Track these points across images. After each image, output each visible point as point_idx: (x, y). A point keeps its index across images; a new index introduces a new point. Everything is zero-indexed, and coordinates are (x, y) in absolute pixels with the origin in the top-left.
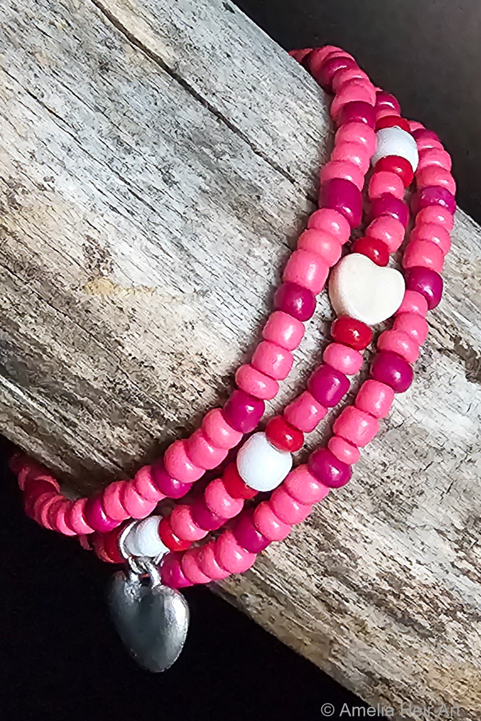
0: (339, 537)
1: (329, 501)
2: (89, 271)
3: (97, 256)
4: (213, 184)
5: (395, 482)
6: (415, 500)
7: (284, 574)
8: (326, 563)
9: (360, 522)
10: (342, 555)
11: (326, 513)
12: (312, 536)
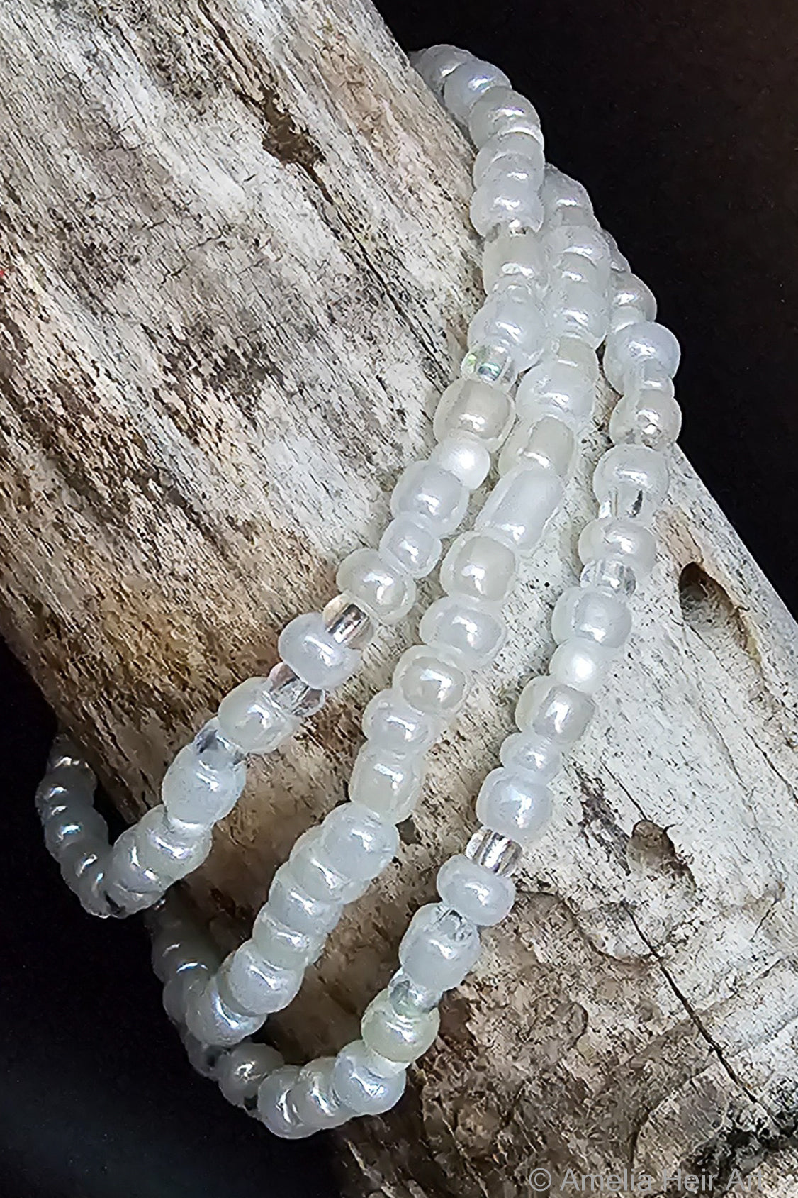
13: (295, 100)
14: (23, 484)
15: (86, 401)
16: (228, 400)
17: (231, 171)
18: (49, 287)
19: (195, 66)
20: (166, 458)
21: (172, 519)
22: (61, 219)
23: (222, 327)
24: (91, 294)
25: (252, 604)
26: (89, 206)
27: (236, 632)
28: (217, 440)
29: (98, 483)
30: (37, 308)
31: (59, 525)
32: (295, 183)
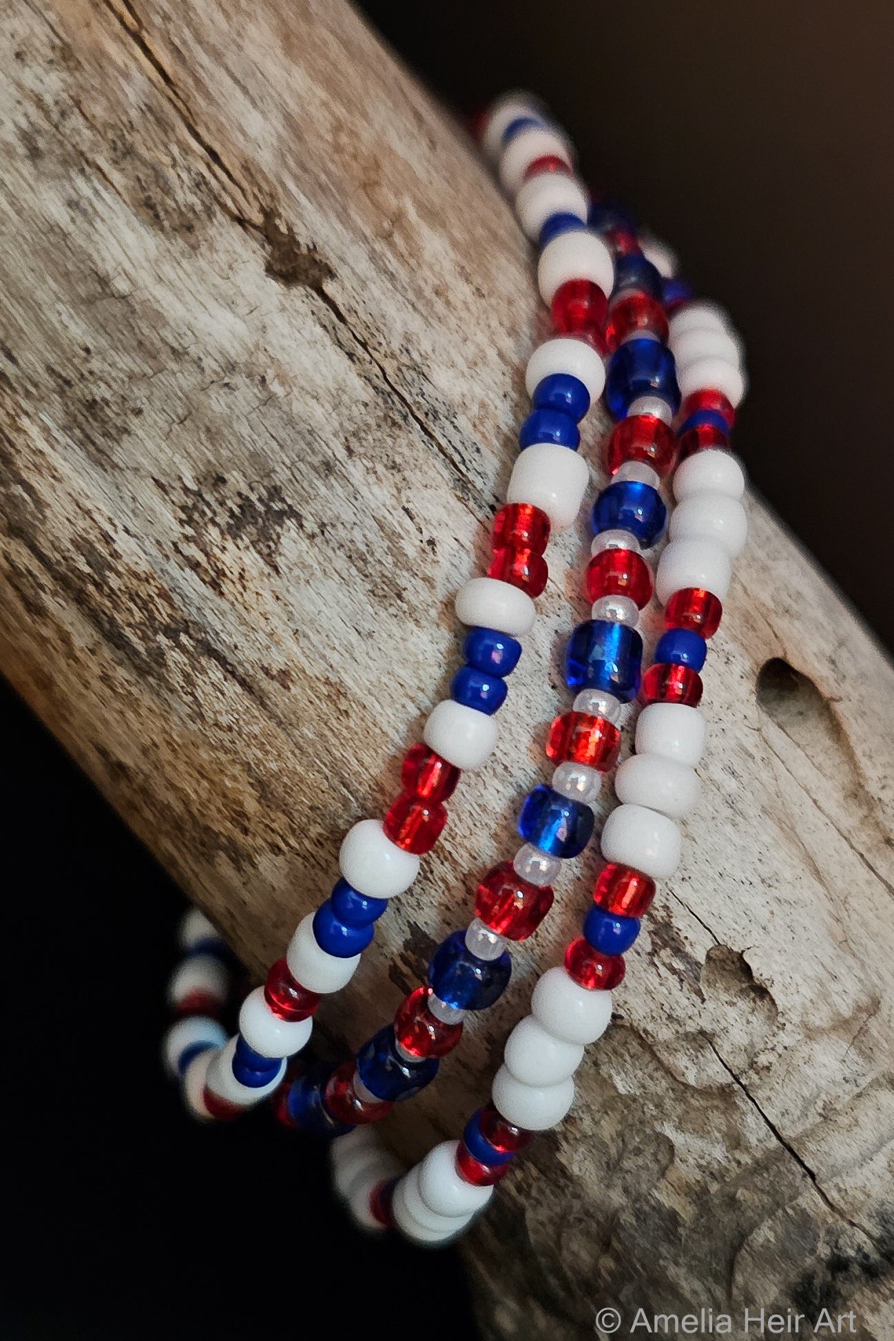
13: (300, 216)
14: (65, 638)
15: (109, 558)
16: (247, 548)
17: (231, 305)
18: (56, 446)
19: (186, 197)
20: (194, 611)
21: (209, 671)
22: (60, 376)
23: (235, 473)
24: (99, 451)
25: (297, 751)
26: (86, 360)
27: (285, 779)
28: (242, 590)
29: (134, 640)
30: (49, 468)
31: (105, 679)
32: (304, 308)
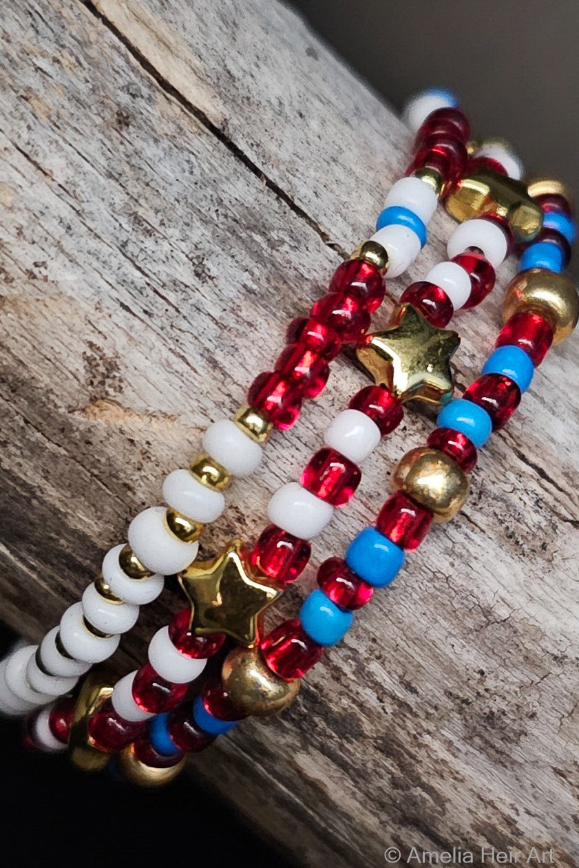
0: (420, 771)
1: (405, 719)
2: (90, 388)
3: (102, 369)
4: (263, 282)
5: (497, 698)
6: (523, 724)
7: (350, 818)
8: (404, 807)
9: (449, 750)
10: (425, 795)
11: (402, 735)
12: (385, 768)
